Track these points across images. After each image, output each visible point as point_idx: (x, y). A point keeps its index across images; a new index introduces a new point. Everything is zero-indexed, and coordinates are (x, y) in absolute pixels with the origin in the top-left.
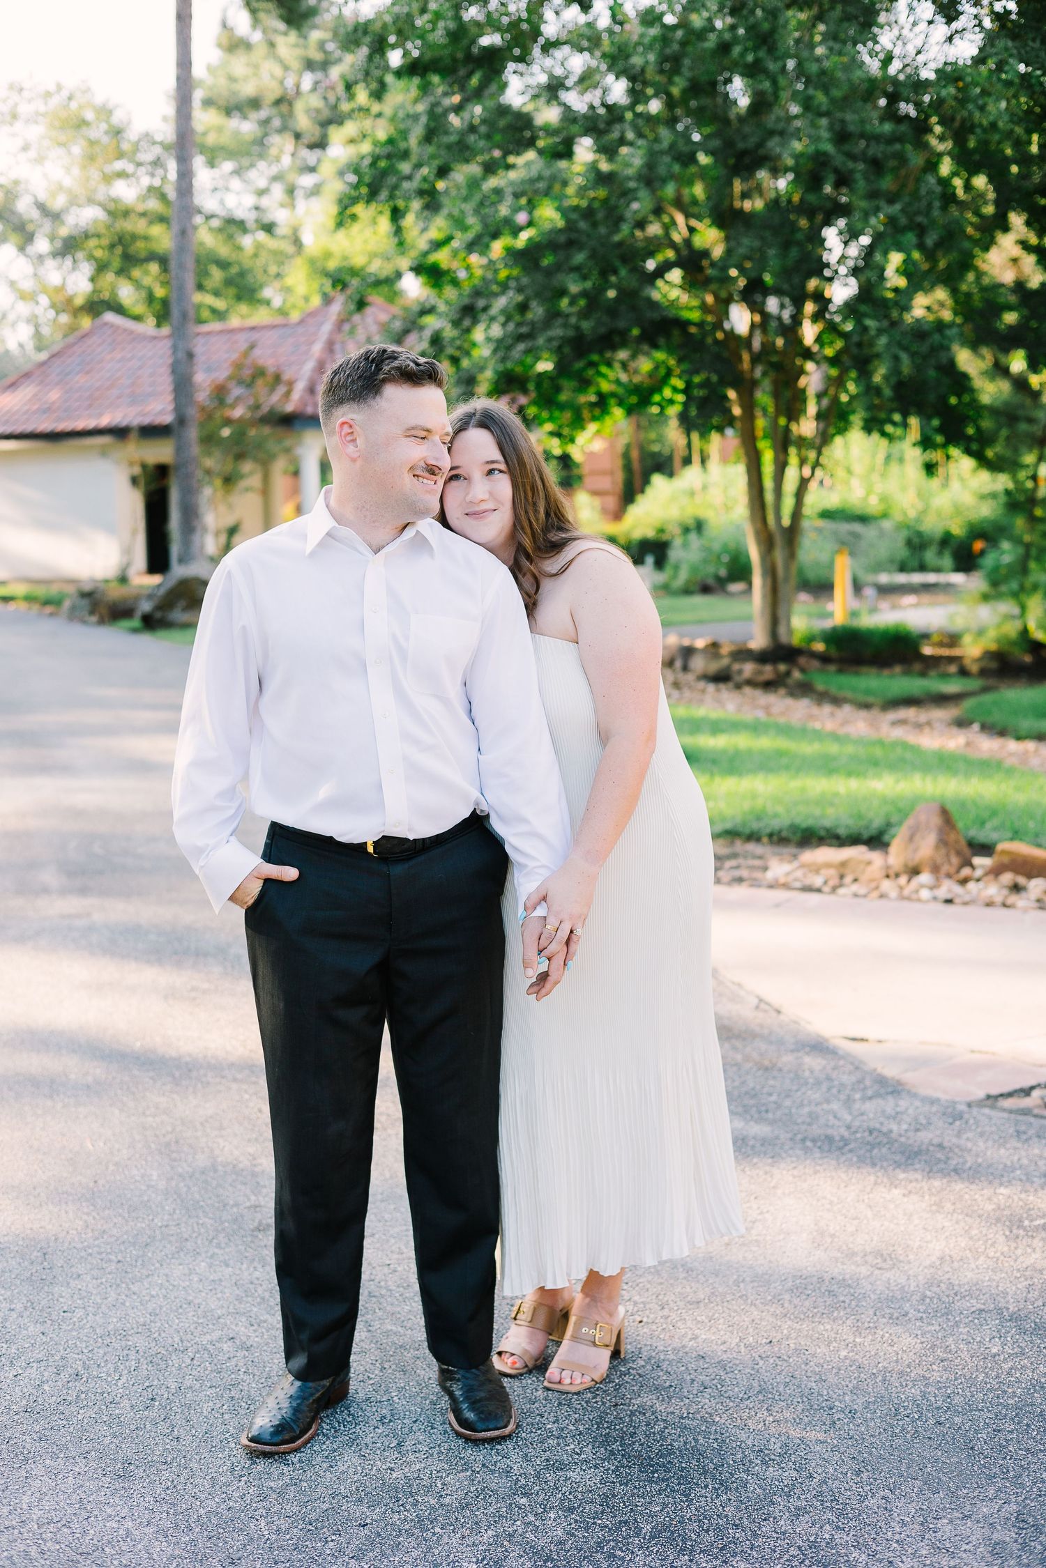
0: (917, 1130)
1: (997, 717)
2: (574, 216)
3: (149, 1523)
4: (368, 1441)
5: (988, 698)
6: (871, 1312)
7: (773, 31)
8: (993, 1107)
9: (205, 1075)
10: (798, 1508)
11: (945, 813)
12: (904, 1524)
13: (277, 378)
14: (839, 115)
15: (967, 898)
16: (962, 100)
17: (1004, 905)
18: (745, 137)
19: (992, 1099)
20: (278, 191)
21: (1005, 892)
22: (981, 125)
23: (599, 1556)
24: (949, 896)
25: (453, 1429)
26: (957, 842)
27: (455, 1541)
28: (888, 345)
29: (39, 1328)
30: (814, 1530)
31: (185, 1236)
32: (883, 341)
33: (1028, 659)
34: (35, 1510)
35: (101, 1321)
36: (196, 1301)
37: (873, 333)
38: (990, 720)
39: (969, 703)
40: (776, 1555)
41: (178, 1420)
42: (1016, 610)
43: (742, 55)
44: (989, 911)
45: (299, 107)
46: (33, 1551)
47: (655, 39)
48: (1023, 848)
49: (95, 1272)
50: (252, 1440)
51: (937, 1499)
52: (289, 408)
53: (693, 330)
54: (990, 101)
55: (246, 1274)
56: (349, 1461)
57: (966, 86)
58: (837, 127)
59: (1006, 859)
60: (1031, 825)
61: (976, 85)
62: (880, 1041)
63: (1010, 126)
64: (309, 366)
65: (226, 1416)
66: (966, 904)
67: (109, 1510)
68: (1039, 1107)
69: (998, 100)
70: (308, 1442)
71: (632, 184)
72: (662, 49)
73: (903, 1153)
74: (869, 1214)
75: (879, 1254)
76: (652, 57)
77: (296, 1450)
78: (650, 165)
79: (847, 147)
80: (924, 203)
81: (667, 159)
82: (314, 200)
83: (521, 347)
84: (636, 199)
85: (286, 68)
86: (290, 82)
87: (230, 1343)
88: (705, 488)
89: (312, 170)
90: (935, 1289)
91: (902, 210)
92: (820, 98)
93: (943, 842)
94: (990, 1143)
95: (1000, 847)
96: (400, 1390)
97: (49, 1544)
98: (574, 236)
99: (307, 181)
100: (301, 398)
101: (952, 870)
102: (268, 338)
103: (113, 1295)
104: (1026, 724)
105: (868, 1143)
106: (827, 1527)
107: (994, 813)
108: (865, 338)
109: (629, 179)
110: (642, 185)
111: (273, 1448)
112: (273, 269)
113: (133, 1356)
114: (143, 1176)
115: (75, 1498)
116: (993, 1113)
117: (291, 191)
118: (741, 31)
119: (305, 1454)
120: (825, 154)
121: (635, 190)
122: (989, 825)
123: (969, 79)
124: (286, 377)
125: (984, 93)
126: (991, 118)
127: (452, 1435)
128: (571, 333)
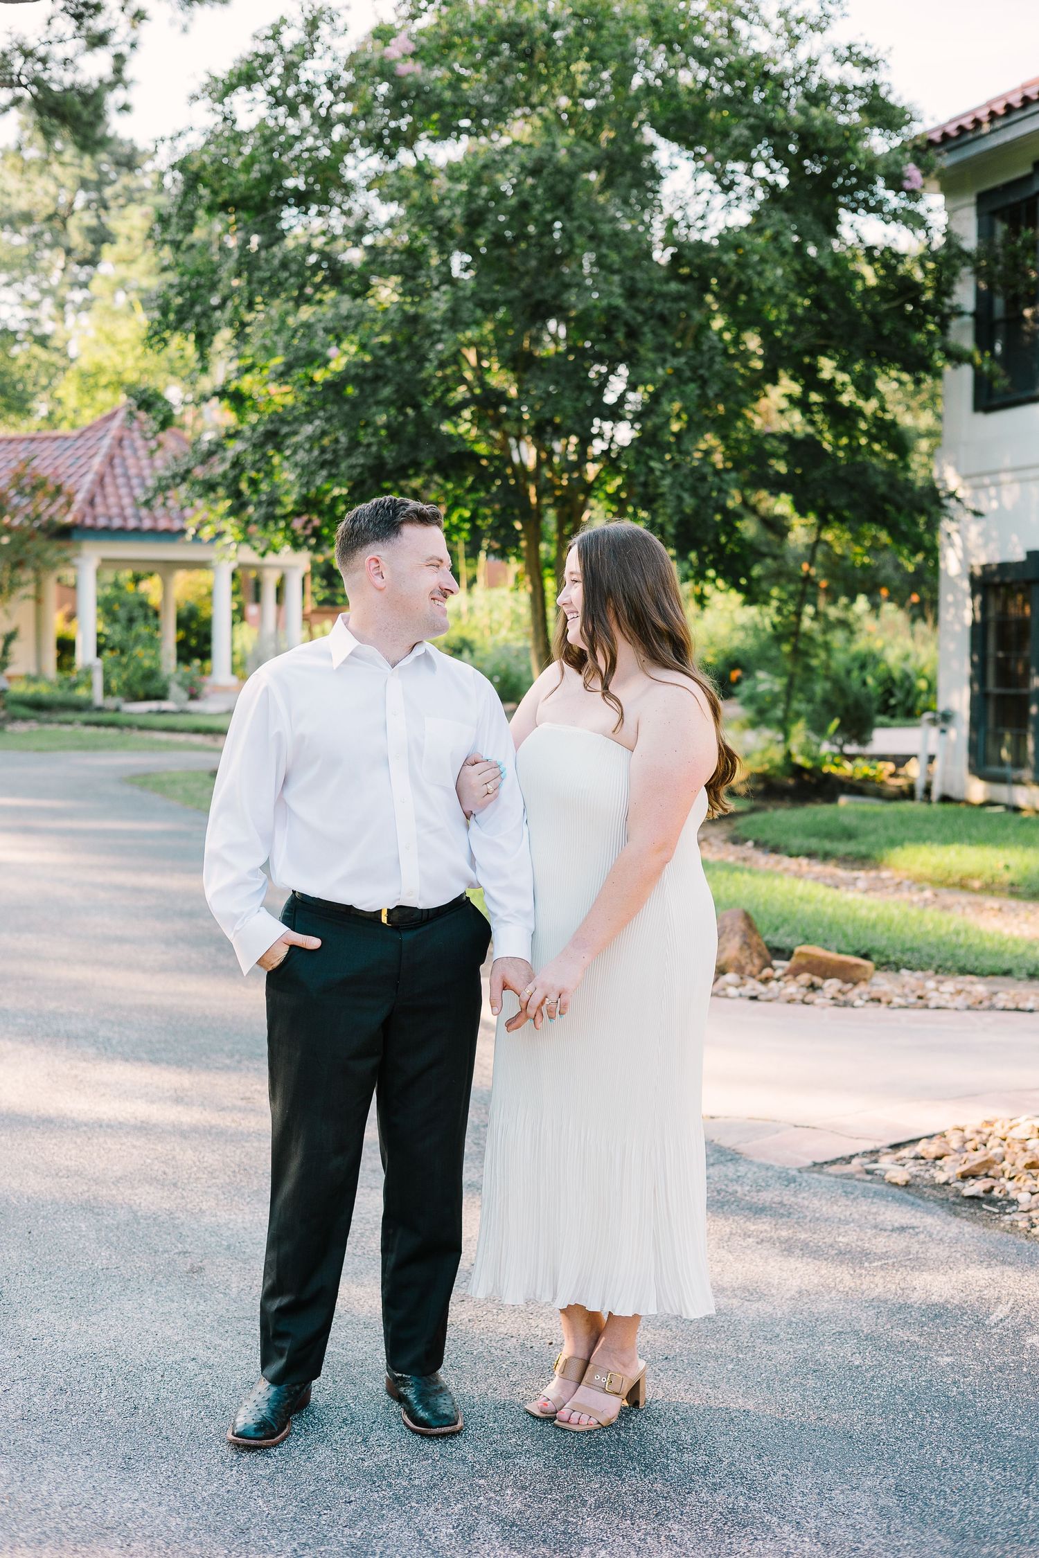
0: (759, 1191)
1: (769, 835)
2: (381, 353)
3: (160, 1504)
4: (336, 1437)
5: (758, 817)
6: (748, 1334)
7: (570, 192)
8: (820, 1172)
9: (105, 1142)
10: (714, 1484)
11: (747, 917)
12: (804, 1494)
13: (58, 490)
14: (629, 273)
15: (770, 996)
16: (742, 265)
17: (804, 1002)
18: (542, 289)
19: (818, 1166)
20: (48, 306)
21: (804, 990)
22: (759, 290)
23: (554, 1522)
24: (754, 994)
25: (408, 1427)
26: (759, 945)
27: (431, 1512)
28: (672, 486)
29: (14, 1353)
30: (730, 1500)
31: (127, 1277)
32: (667, 481)
33: (791, 782)
34: (56, 1496)
35: (71, 1346)
36: (153, 1330)
37: (658, 473)
38: (763, 838)
39: (741, 821)
40: (703, 1519)
41: (163, 1424)
42: (780, 737)
43: (542, 213)
44: (790, 1006)
45: (72, 223)
46: (63, 1528)
47: (462, 193)
48: (816, 951)
49: (53, 1307)
50: (238, 1435)
51: (828, 1476)
52: (69, 519)
53: (484, 462)
54: (768, 267)
55: (191, 1308)
56: (323, 1453)
57: (746, 254)
58: (628, 283)
59: (803, 961)
60: (820, 931)
61: (755, 252)
62: (712, 1118)
63: (784, 292)
64: (90, 477)
65: (206, 1421)
66: (769, 1000)
67: (122, 1495)
68: (860, 1172)
69: (775, 267)
70: (283, 1439)
71: (438, 327)
72: (468, 203)
73: (750, 1209)
74: (731, 1258)
75: (745, 1289)
76: (459, 211)
77: (275, 1445)
78: (454, 310)
79: (636, 303)
80: (707, 357)
81: (470, 305)
82: (83, 315)
83: (324, 473)
84: (439, 340)
85: (61, 186)
86: (64, 198)
87: (193, 1363)
88: (471, 610)
89: (84, 285)
90: (798, 1316)
91: (686, 363)
92: (614, 257)
93: (746, 944)
94: (824, 1202)
95: (797, 950)
96: (355, 1398)
97: (76, 1521)
98: (381, 371)
99: (78, 296)
100: (80, 509)
101: (755, 970)
102: (48, 450)
103: (75, 1327)
104: (796, 842)
105: (718, 1201)
106: (741, 1497)
107: (785, 921)
108: (651, 478)
109: (435, 321)
110: (446, 328)
111: (258, 1442)
112: (44, 381)
113: (107, 1373)
114: (73, 1227)
115: (88, 1486)
116: (821, 1177)
117: (61, 305)
118: (540, 191)
119: (284, 1448)
120: (616, 308)
121: (441, 332)
122: (781, 931)
123: (748, 247)
124: (66, 488)
125: (763, 260)
126: (769, 284)
127: (409, 1432)
128: (370, 462)
